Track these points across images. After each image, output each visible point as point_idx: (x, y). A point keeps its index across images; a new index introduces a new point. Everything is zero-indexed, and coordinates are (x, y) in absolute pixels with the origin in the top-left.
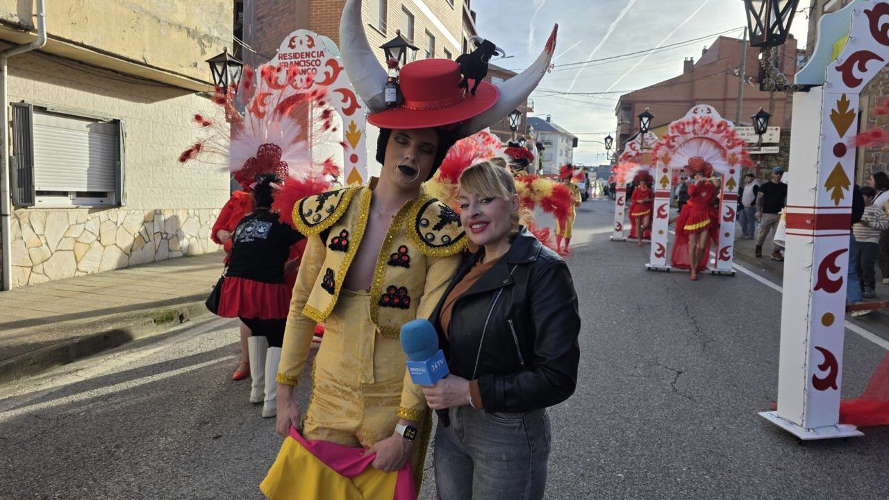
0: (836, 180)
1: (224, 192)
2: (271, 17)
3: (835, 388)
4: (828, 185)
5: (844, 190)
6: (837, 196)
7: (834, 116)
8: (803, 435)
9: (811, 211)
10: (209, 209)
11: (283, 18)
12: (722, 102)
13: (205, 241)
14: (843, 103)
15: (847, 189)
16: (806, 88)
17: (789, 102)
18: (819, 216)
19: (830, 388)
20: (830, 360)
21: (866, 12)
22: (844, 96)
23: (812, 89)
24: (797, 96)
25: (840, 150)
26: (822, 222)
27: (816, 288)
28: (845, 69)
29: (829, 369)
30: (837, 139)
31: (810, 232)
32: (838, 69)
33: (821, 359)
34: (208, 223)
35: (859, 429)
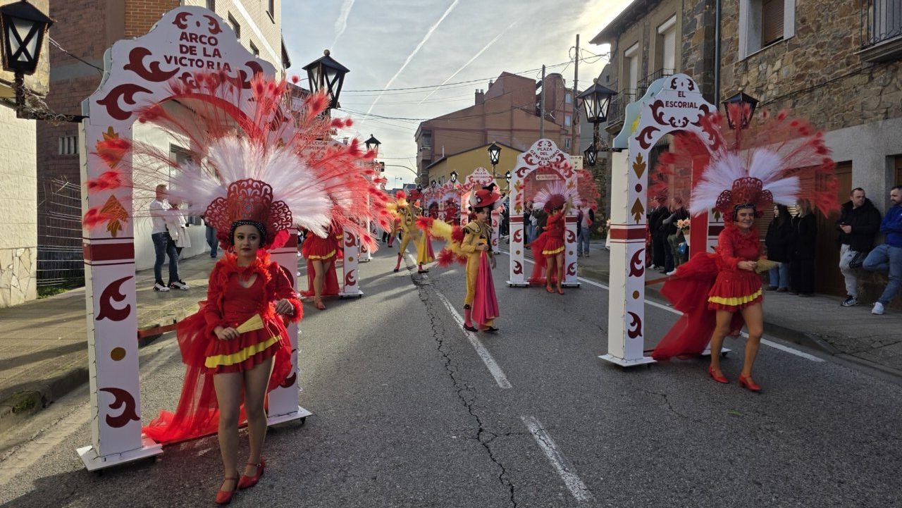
0: (637, 208)
1: (30, 227)
2: (67, 10)
3: (641, 335)
4: (633, 212)
5: (641, 214)
6: (638, 218)
7: (635, 166)
8: (625, 364)
9: (624, 228)
10: (12, 249)
11: (85, 13)
12: (509, 133)
13: (8, 291)
14: (639, 158)
15: (643, 214)
16: (620, 150)
17: (610, 156)
18: (629, 230)
19: (638, 336)
20: (636, 319)
21: (650, 106)
22: (639, 154)
23: (623, 151)
24: (615, 155)
25: (638, 188)
26: (631, 234)
27: (630, 276)
28: (641, 138)
29: (637, 325)
30: (637, 181)
31: (624, 241)
32: (637, 139)
33: (632, 320)
34: (11, 267)
35: (654, 359)
